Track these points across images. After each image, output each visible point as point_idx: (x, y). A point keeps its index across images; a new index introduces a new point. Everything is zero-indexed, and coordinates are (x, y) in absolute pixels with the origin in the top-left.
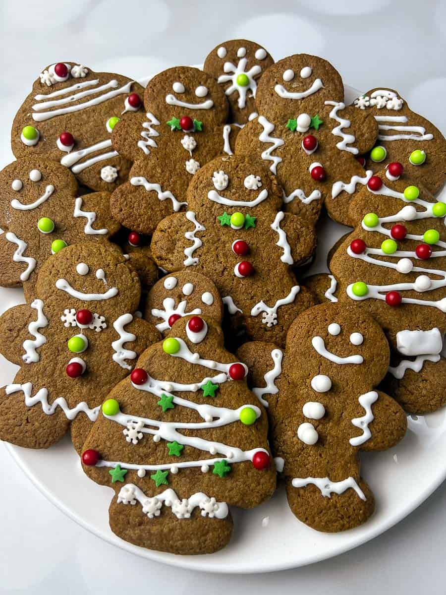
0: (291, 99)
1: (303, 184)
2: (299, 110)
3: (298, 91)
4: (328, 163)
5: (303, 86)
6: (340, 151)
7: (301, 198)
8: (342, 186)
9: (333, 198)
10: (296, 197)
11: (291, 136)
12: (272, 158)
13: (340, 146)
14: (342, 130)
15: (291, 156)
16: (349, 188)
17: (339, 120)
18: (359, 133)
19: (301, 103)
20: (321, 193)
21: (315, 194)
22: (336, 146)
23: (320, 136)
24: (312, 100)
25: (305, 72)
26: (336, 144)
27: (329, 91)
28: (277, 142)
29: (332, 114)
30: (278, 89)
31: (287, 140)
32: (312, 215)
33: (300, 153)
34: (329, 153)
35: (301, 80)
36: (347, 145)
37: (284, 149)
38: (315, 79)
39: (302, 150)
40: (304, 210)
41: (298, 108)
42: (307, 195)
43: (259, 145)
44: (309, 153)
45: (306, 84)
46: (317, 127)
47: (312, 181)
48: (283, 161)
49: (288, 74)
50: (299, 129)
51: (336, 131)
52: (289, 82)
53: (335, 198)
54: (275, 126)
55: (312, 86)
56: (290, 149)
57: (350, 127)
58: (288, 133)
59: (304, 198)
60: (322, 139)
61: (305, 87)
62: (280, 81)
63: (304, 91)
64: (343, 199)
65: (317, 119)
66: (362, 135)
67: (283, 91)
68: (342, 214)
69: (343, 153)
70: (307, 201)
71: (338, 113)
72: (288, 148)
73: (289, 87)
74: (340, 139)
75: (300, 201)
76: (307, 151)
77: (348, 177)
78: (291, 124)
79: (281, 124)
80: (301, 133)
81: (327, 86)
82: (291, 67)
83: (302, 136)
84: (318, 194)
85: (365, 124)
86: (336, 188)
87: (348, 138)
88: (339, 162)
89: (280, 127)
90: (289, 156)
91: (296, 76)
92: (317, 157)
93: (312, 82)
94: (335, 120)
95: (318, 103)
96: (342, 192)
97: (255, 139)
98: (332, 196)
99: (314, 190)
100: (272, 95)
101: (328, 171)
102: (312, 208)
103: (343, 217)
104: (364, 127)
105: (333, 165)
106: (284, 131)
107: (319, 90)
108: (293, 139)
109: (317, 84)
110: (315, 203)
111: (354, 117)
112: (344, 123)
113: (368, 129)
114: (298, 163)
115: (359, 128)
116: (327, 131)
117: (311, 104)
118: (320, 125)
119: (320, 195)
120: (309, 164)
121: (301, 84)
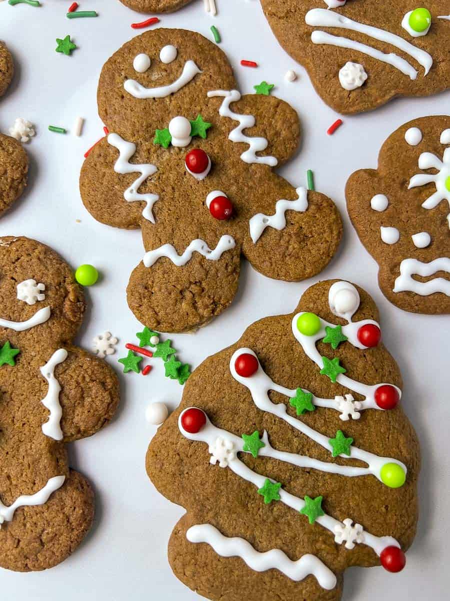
0: (154, 98)
1: (202, 230)
2: (169, 113)
3: (162, 85)
4: (234, 188)
5: (168, 75)
6: (247, 166)
7: (203, 253)
8: (264, 221)
9: (254, 241)
10: (194, 253)
11: (166, 156)
12: (141, 197)
13: (247, 157)
14: (244, 132)
15: (173, 188)
16: (277, 221)
17: (235, 117)
18: (272, 132)
19: (171, 101)
20: (234, 238)
21: (225, 243)
22: (240, 159)
23: (212, 148)
24: (188, 93)
25: (166, 54)
26: (240, 154)
27: (211, 76)
28: (146, 170)
29: (224, 111)
30: (130, 86)
31: (161, 163)
32: (228, 276)
33: (185, 180)
34: (232, 172)
35: (163, 67)
36: (258, 154)
37: (159, 178)
38: (185, 61)
39: (187, 175)
40: (213, 272)
41: (168, 110)
42: (212, 246)
43: (116, 180)
44: (200, 177)
45: (171, 72)
46: (203, 134)
47: (215, 222)
48: (162, 199)
49: (140, 62)
50: (175, 142)
51: (235, 136)
52: (145, 73)
53: (257, 242)
54: (137, 145)
55: (181, 73)
56: (168, 178)
57: (255, 125)
58: (159, 152)
59: (209, 252)
60: (216, 151)
61: (172, 77)
62: (131, 74)
63: (171, 82)
64: (271, 239)
65: (201, 121)
66: (277, 134)
67: (137, 89)
68: (274, 264)
69: (253, 167)
70: (214, 255)
71: (232, 106)
72: (164, 177)
73: (145, 80)
74: (246, 147)
75: (203, 258)
76: (196, 176)
77: (270, 205)
78: (160, 137)
79: (146, 140)
80: (180, 149)
81: (205, 68)
82: (144, 50)
83: (182, 152)
84: (229, 242)
85: (277, 117)
86: (256, 225)
87: (257, 143)
88: (250, 184)
89: (146, 145)
90: (169, 189)
91: (154, 62)
92: (215, 181)
93: (181, 66)
94: (230, 118)
95: (198, 96)
96: (267, 230)
97: (107, 171)
98: (252, 240)
99: (221, 235)
100: (123, 97)
101: (237, 200)
102: (225, 265)
103: (276, 269)
104: (276, 121)
105: (242, 190)
106: (152, 150)
107: (195, 78)
108: (169, 160)
109: (189, 69)
110: (227, 257)
111: (259, 110)
112: (245, 120)
113: (283, 123)
114: (186, 196)
115: (270, 125)
116: (221, 137)
117: (187, 100)
118: (208, 131)
119: (232, 241)
120: (204, 195)
121: (164, 73)
